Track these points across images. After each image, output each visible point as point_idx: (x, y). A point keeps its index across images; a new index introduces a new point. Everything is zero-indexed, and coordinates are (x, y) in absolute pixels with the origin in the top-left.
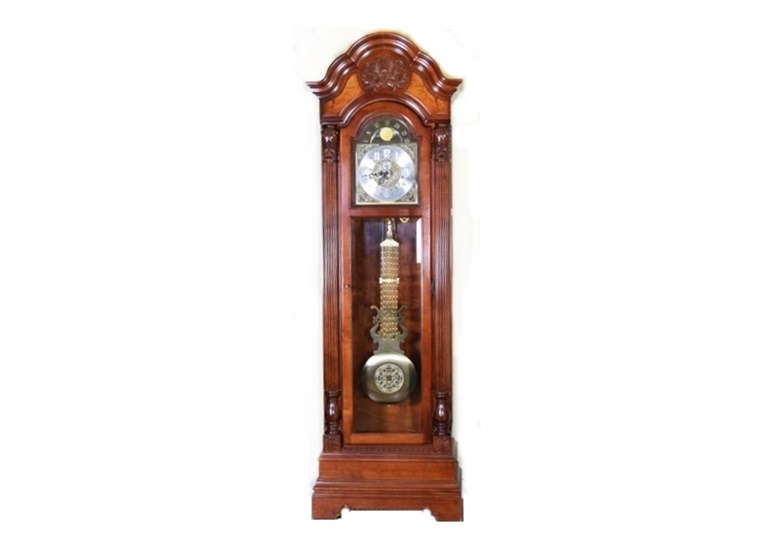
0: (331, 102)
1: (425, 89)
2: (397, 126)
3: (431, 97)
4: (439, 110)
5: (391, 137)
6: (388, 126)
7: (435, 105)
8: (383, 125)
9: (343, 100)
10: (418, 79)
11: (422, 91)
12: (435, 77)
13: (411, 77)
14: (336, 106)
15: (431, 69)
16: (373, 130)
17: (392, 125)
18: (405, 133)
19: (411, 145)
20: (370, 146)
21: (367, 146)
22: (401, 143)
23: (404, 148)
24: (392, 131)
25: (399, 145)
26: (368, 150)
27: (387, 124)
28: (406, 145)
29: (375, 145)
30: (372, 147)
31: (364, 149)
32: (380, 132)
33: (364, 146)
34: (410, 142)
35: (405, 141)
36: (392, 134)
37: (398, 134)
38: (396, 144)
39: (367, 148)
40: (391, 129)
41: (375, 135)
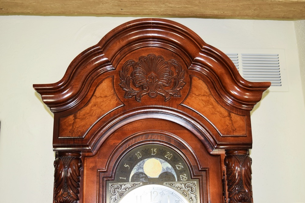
0: (71, 117)
1: (212, 100)
2: (168, 155)
3: (222, 110)
4: (234, 130)
5: (160, 172)
6: (156, 156)
7: (228, 122)
8: (147, 154)
9: (90, 114)
10: (201, 86)
11: (208, 102)
12: (227, 80)
13: (191, 83)
14: (80, 123)
15: (220, 70)
16: (133, 162)
17: (161, 154)
18: (180, 166)
19: (190, 183)
20: (128, 185)
21: (124, 185)
22: (175, 181)
23: (179, 189)
24: (162, 164)
25: (172, 185)
26: (125, 191)
27: (154, 153)
28: (183, 184)
29: (136, 185)
30: (132, 187)
31: (120, 190)
32: (143, 165)
33: (120, 185)
34: (188, 178)
35: (181, 178)
36: (162, 169)
37: (170, 168)
38: (167, 182)
39: (125, 189)
40: (160, 161)
41: (136, 170)
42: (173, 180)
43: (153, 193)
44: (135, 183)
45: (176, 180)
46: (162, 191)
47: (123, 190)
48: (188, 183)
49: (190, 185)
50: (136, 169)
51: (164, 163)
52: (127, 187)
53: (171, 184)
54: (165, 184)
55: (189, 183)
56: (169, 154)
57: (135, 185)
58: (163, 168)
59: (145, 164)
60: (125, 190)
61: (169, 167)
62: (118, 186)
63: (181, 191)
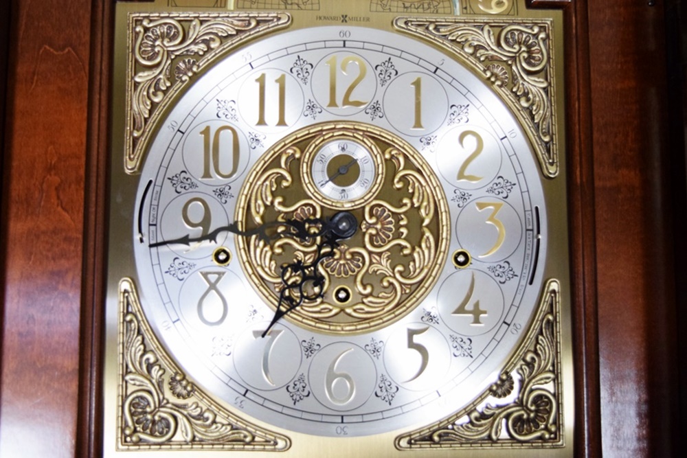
19: (522, 26)
20: (221, 23)
21: (202, 22)
22: (451, 13)
23: (470, 51)
25: (437, 29)
26: (205, 53)
28: (486, 28)
29: (258, 23)
30: (238, 32)
31: (181, 43)
33: (179, 21)
34: (515, 4)
38: (412, 18)
39: (204, 41)
42: (440, 10)
43: (344, 66)
44: (254, 14)
45: (457, 10)
46: (386, 57)
47: (194, 48)
48: (513, 24)
49: (521, 32)
52: (216, 34)
53: (431, 28)
54: (401, 23)
55: (518, 24)
57: (253, 23)
60: (203, 46)
62: (170, 28)
63: (478, 59)
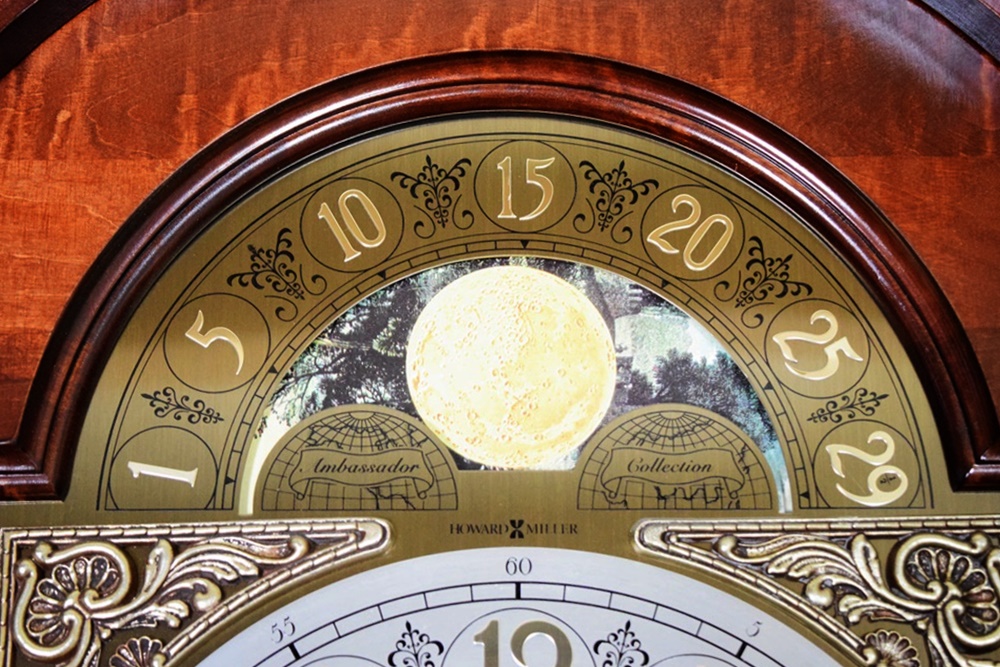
6: (547, 239)
16: (294, 295)
18: (819, 349)
20: (223, 549)
21: (177, 549)
22: (771, 508)
24: (622, 323)
25: (739, 549)
26: (184, 623)
27: (526, 198)
28: (860, 543)
29: (311, 546)
30: (263, 569)
31: (127, 599)
32: (401, 335)
33: (123, 548)
34: (922, 482)
35: (838, 470)
36: (612, 377)
37: (704, 369)
38: (679, 524)
39: (181, 595)
40: (597, 293)
41: (327, 385)
42: (745, 502)
43: (517, 646)
44: (302, 525)
45: (786, 500)
46: (620, 621)
47: (158, 612)
48: (925, 530)
49: (946, 551)
50: (316, 381)
51: (636, 311)
52: (211, 578)
53: (725, 547)
54: (653, 537)
55: (937, 531)
56: (696, 212)
57: (300, 547)
58: (624, 364)
59: (417, 326)
60: (178, 607)
61: (696, 359)
62: (99, 564)
63: (844, 618)
